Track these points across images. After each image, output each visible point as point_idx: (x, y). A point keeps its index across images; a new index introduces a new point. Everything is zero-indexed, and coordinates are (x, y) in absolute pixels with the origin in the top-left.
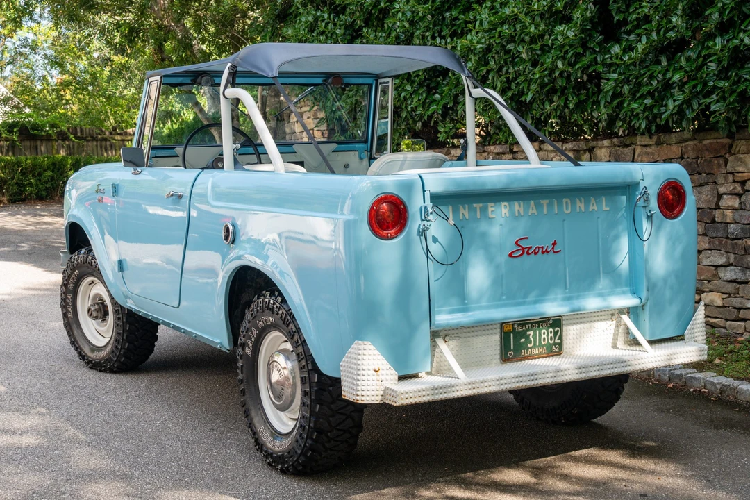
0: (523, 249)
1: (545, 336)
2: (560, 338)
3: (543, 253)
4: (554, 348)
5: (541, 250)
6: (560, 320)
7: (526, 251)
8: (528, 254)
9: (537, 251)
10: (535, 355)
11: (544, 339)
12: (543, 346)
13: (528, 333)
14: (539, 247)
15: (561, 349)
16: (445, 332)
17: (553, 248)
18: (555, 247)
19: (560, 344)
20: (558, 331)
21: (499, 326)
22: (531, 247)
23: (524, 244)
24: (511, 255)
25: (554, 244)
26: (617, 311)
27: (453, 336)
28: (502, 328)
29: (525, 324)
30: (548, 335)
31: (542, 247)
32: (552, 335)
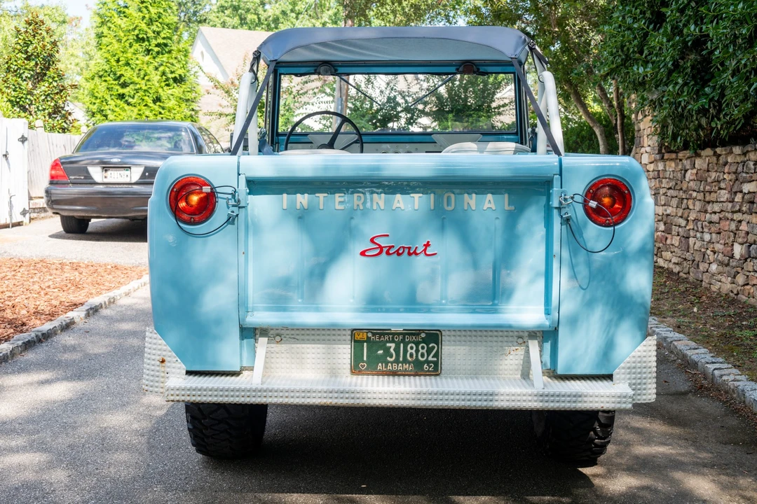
0: (381, 248)
1: (413, 351)
2: (436, 355)
3: (410, 254)
4: (425, 366)
5: (406, 251)
6: (437, 334)
7: (385, 250)
8: (388, 253)
9: (401, 252)
10: (397, 371)
11: (411, 355)
12: (409, 363)
13: (388, 345)
14: (404, 248)
15: (436, 369)
16: (277, 332)
17: (425, 250)
18: (428, 248)
19: (436, 364)
20: (433, 348)
21: (349, 332)
22: (393, 246)
23: (383, 242)
24: (363, 254)
25: (427, 245)
26: (526, 334)
27: (288, 337)
28: (352, 335)
29: (384, 334)
30: (417, 351)
31: (409, 248)
32: (424, 351)
